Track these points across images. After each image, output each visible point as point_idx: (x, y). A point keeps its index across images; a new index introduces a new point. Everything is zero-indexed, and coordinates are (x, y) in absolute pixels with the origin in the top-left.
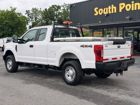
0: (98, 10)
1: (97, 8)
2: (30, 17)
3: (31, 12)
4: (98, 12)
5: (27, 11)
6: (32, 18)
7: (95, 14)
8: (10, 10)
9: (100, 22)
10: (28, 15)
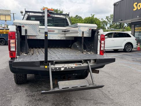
0: (136, 5)
1: (136, 3)
2: (109, 21)
3: (110, 17)
4: (137, 7)
5: (107, 17)
6: (110, 21)
7: (134, 10)
9: (138, 16)
10: (107, 19)
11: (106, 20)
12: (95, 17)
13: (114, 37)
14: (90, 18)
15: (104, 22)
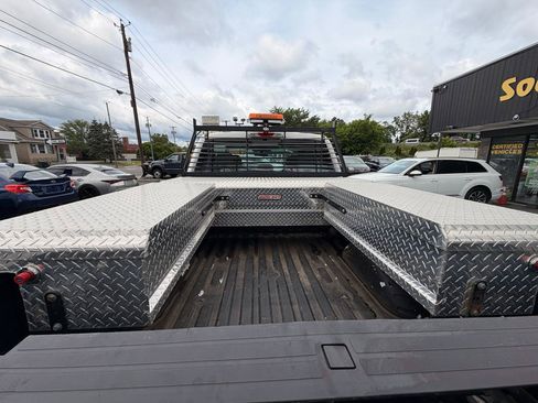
0: (514, 86)
1: (513, 80)
2: (399, 125)
3: (402, 119)
4: (515, 90)
5: (395, 118)
6: (402, 127)
7: (502, 99)
8: (363, 118)
9: (516, 116)
10: (397, 123)
11: (394, 125)
12: (371, 120)
13: (437, 173)
14: (361, 121)
15: (390, 127)
